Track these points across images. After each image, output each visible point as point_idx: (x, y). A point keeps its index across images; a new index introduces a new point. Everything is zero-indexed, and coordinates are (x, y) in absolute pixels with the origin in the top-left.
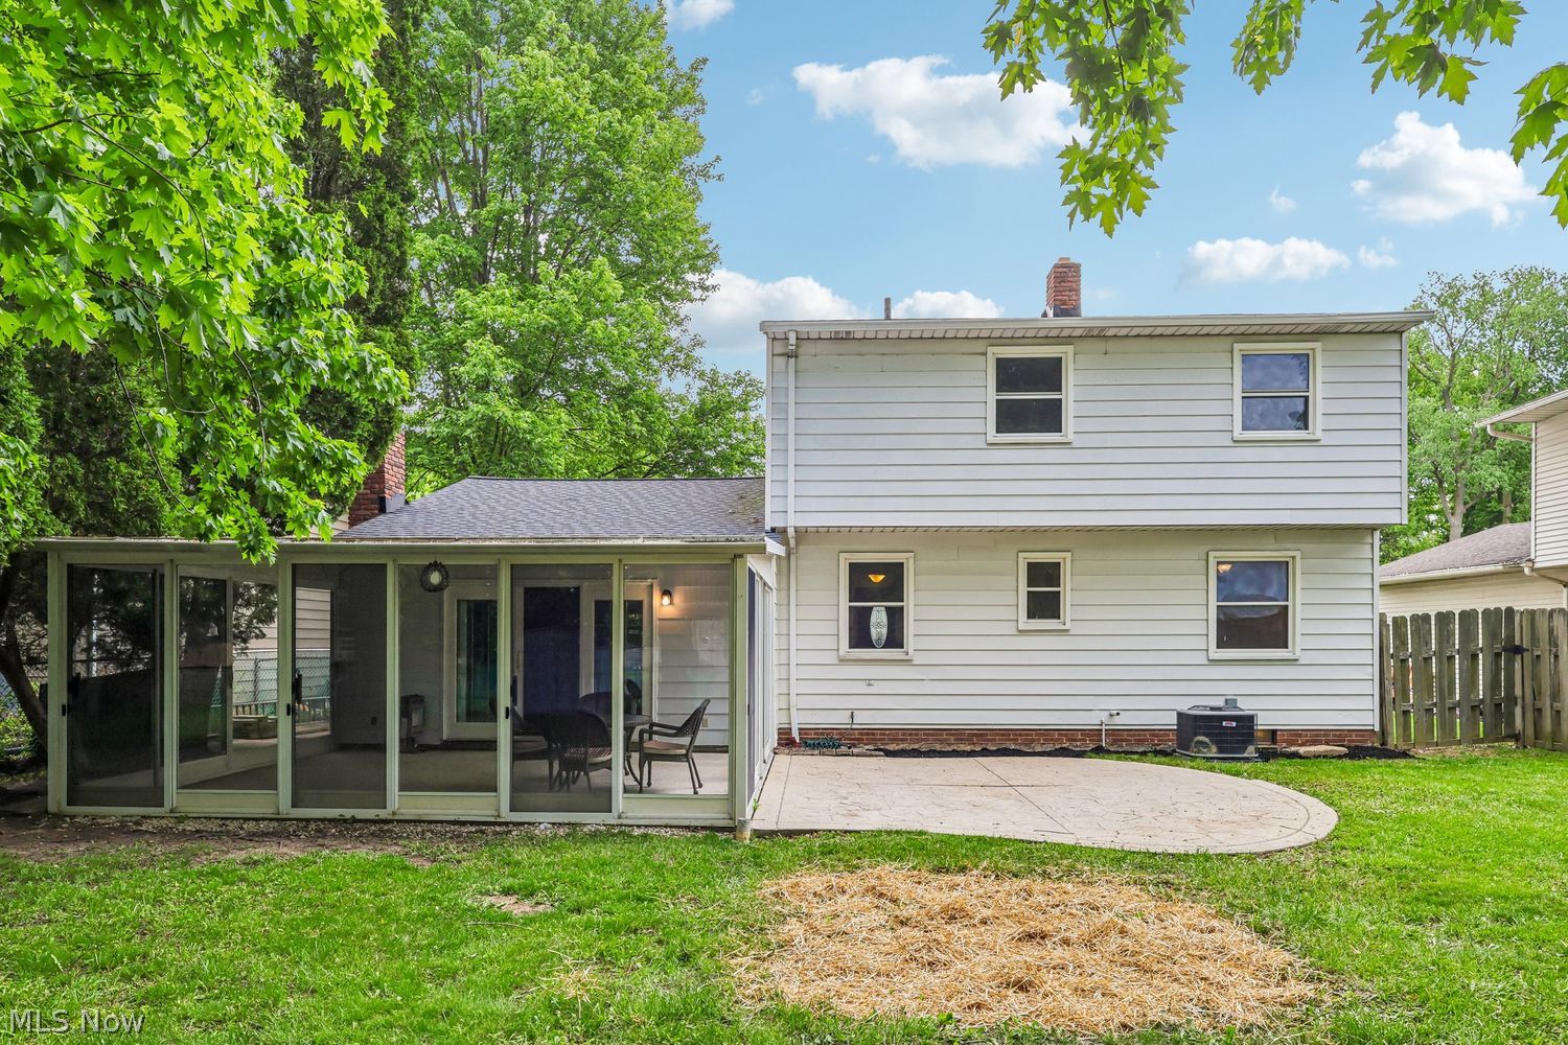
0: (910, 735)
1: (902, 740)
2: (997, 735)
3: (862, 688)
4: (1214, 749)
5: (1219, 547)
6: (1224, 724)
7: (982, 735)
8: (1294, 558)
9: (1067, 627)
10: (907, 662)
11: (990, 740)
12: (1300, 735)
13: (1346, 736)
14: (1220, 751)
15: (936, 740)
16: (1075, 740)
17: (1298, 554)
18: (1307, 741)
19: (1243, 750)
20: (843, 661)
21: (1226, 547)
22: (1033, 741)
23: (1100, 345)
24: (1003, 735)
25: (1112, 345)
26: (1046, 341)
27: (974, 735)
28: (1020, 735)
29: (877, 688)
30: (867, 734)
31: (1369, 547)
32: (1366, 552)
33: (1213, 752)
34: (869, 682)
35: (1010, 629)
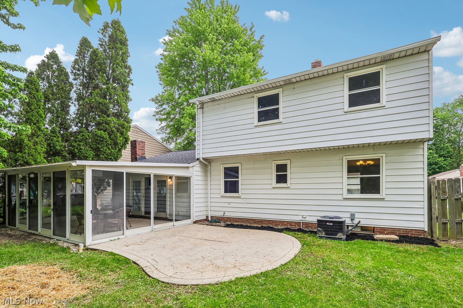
0: (241, 220)
1: (238, 221)
2: (266, 222)
3: (227, 205)
4: (324, 233)
5: (348, 154)
6: (328, 224)
7: (261, 221)
8: (382, 156)
9: (289, 186)
10: (239, 197)
11: (264, 223)
12: (386, 230)
13: (409, 232)
14: (326, 234)
15: (248, 222)
16: (292, 225)
17: (384, 155)
18: (389, 233)
19: (336, 235)
20: (222, 197)
21: (351, 154)
22: (278, 225)
23: (292, 86)
24: (268, 222)
25: (296, 85)
26: (273, 88)
27: (259, 221)
28: (274, 222)
29: (232, 205)
30: (229, 219)
31: (422, 149)
32: (420, 152)
33: (323, 234)
34: (229, 203)
35: (270, 187)
